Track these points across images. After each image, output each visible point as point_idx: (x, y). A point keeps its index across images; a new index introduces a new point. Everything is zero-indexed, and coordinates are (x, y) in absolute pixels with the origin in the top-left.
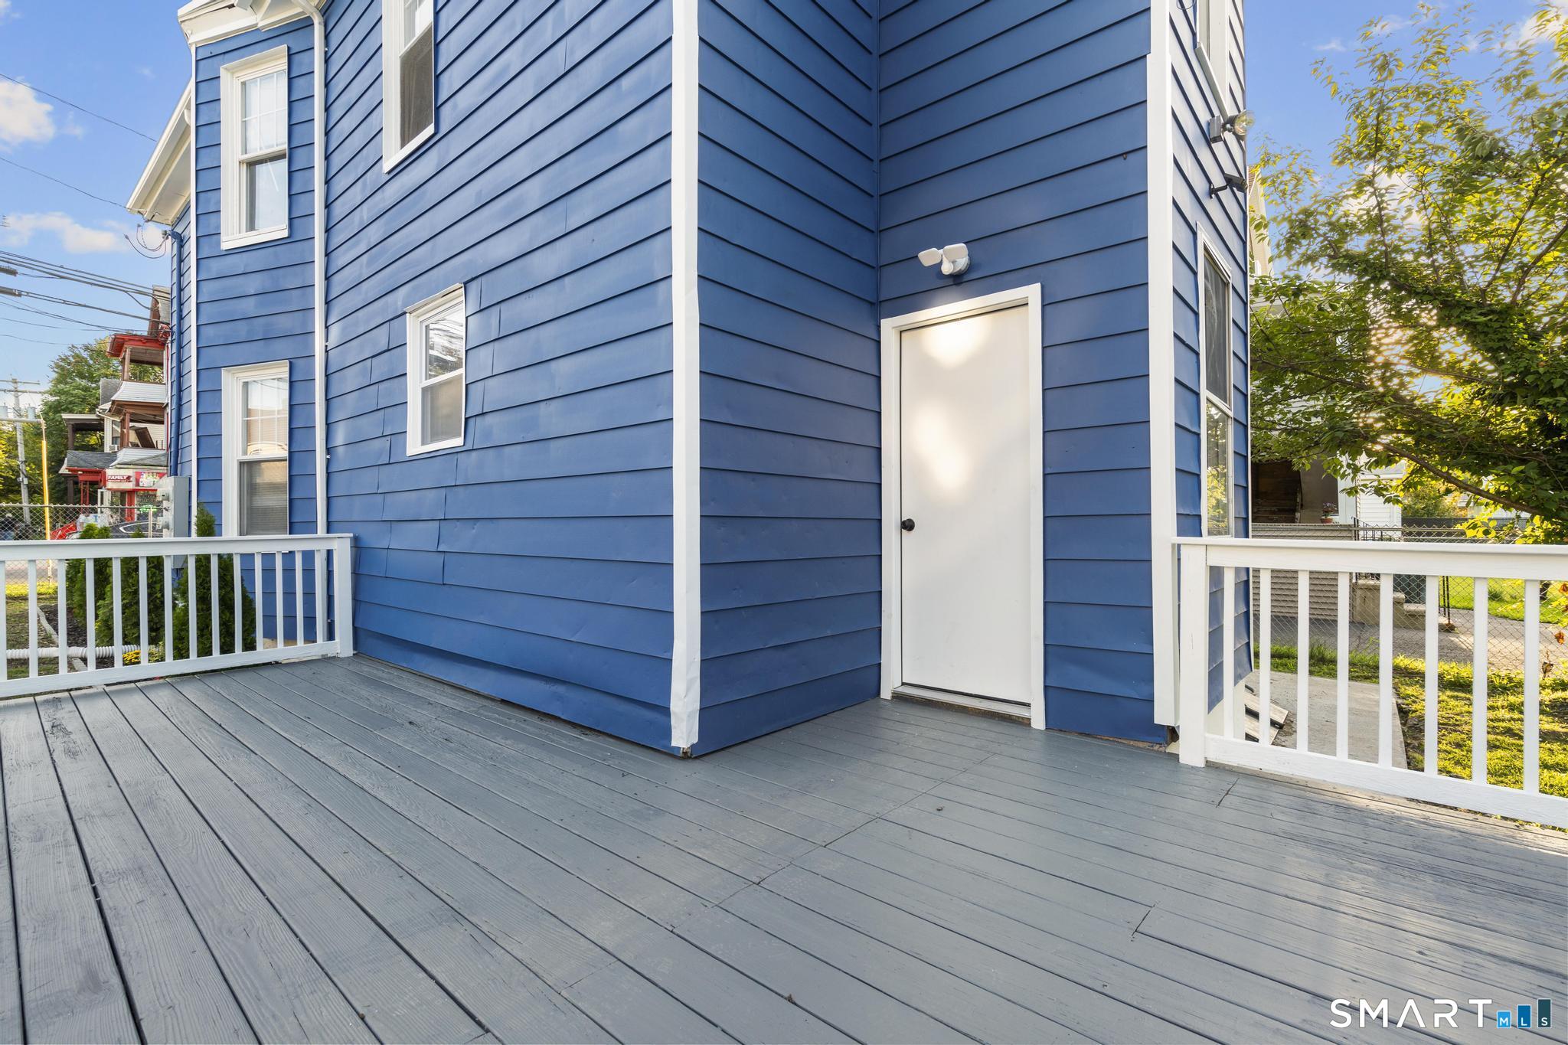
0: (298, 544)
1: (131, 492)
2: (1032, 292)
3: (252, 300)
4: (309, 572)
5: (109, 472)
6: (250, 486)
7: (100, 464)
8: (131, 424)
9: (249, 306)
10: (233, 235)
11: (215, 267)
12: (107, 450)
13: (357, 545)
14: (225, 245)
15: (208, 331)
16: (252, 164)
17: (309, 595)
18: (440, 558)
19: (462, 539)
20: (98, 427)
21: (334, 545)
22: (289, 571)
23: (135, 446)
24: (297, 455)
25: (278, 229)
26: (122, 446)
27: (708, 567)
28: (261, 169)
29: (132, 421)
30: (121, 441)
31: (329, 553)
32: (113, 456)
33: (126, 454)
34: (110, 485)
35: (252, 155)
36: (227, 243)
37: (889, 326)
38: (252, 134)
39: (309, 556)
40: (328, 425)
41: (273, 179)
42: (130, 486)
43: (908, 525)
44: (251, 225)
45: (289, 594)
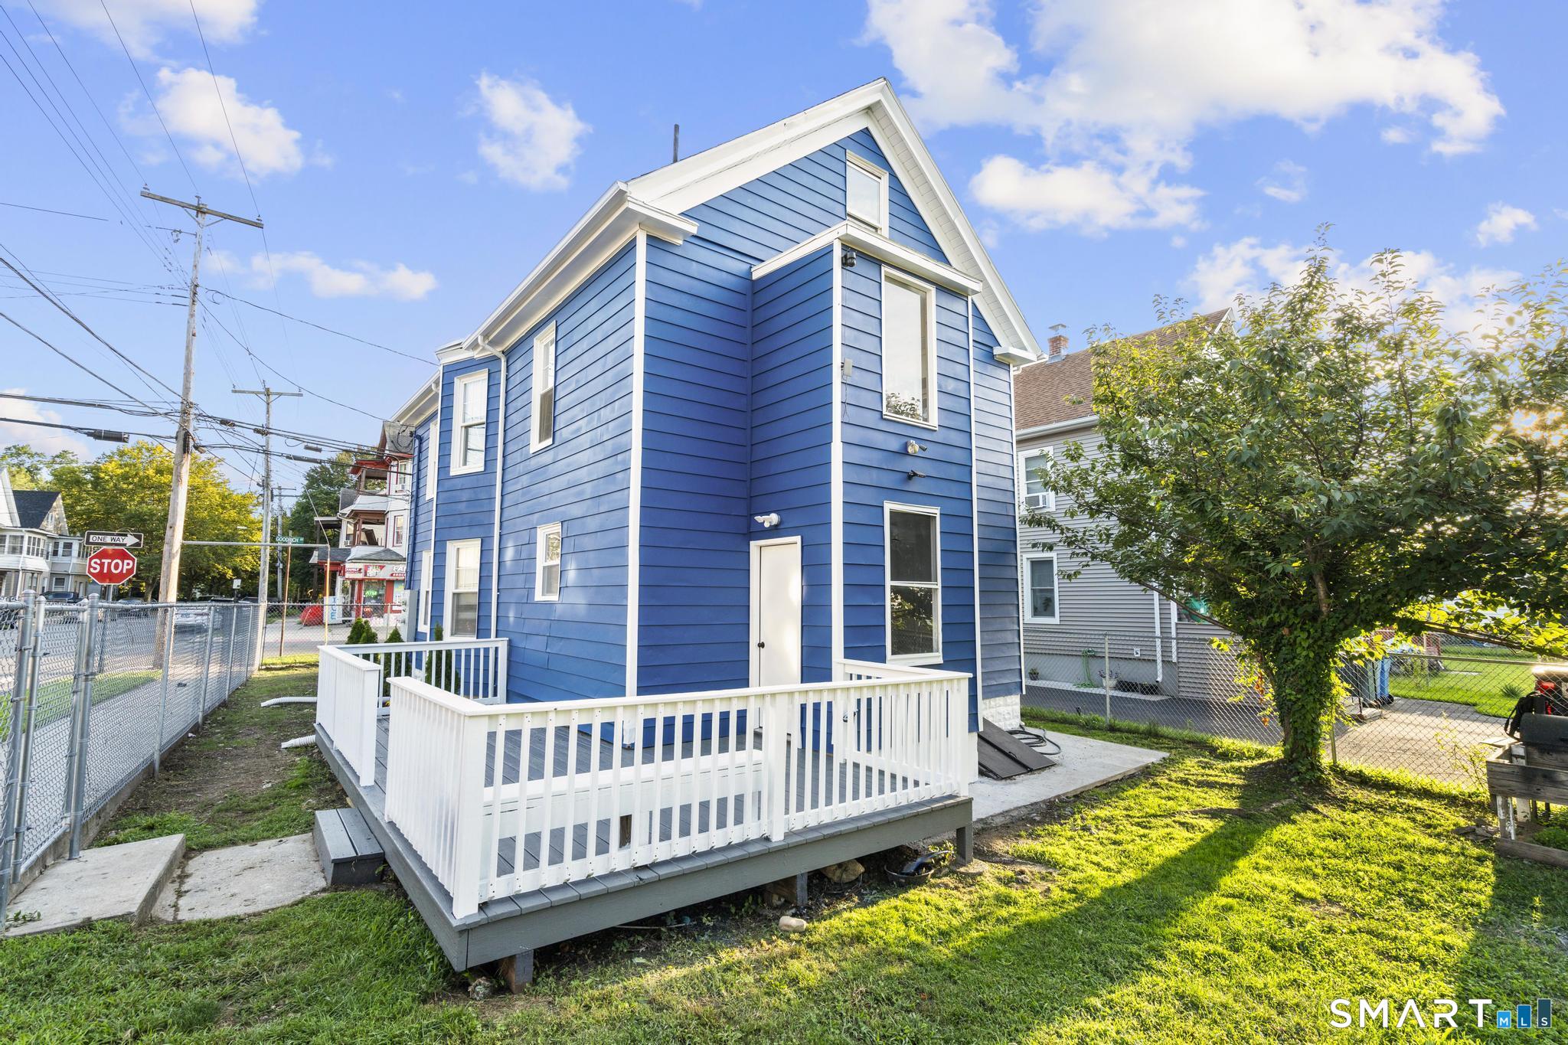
0: (482, 644)
1: (361, 581)
2: (798, 539)
3: (464, 504)
4: (486, 657)
5: (348, 565)
6: (458, 608)
7: (339, 558)
8: (364, 526)
9: (462, 507)
10: (456, 469)
11: (447, 484)
12: (342, 545)
13: (510, 643)
14: (452, 473)
15: (442, 520)
16: (467, 427)
17: (486, 670)
18: (547, 656)
19: (556, 648)
20: (337, 526)
21: (499, 645)
22: (477, 656)
23: (364, 544)
24: (483, 590)
25: (479, 467)
26: (353, 544)
27: (641, 667)
28: (471, 430)
29: (364, 523)
30: (354, 540)
31: (497, 649)
32: (347, 552)
33: (358, 551)
34: (347, 575)
35: (467, 424)
36: (453, 472)
37: (754, 545)
38: (469, 411)
39: (487, 650)
40: (500, 549)
41: (478, 438)
42: (360, 576)
43: (761, 645)
44: (465, 463)
45: (477, 670)
